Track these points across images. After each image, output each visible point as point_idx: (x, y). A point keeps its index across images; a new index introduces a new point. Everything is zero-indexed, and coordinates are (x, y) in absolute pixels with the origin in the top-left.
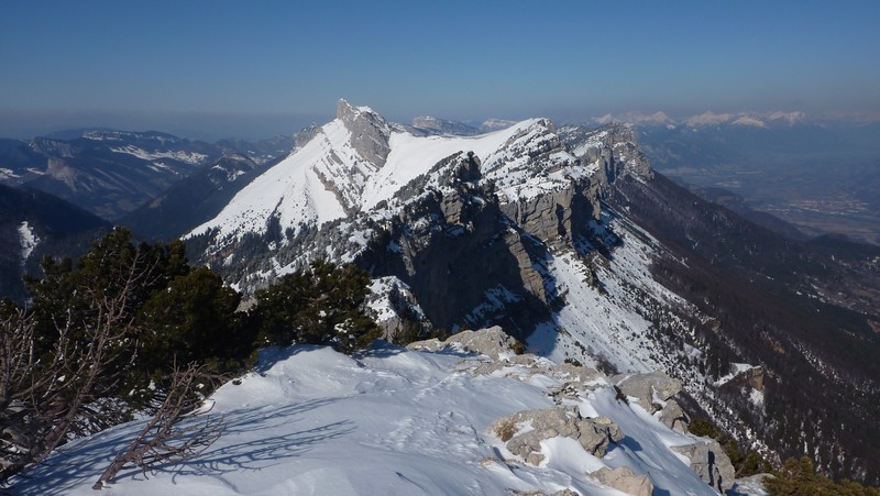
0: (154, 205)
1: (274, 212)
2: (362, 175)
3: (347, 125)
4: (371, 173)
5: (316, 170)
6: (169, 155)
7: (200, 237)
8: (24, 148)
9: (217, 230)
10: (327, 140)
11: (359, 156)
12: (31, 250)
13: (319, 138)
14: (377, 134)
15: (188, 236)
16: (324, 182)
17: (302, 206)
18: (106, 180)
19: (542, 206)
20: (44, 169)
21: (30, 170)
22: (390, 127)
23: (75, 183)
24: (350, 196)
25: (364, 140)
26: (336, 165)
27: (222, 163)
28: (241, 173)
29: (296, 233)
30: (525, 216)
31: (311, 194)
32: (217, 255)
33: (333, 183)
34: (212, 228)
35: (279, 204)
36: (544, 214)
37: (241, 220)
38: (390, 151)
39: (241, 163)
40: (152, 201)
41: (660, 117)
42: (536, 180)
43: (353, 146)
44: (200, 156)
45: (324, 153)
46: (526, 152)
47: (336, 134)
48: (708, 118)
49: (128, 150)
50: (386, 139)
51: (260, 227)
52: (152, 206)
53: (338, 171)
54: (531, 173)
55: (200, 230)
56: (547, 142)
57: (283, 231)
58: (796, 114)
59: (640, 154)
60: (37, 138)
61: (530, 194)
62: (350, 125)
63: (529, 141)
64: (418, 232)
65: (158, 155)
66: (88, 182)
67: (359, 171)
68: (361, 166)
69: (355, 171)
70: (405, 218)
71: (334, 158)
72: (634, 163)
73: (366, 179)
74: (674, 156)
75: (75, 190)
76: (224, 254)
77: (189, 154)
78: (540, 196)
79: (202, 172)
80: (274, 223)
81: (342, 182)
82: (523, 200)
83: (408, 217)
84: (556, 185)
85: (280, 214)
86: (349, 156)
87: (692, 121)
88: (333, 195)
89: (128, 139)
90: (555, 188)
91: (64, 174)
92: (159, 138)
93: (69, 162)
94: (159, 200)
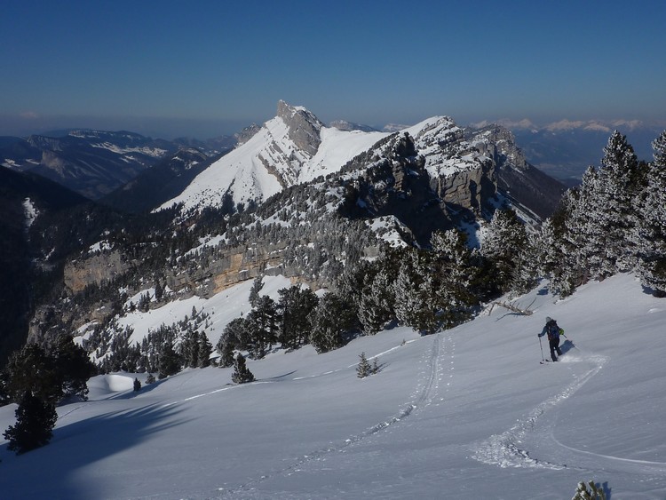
0: (127, 188)
1: (228, 191)
2: (299, 161)
3: (285, 121)
4: (305, 160)
5: (261, 157)
6: (136, 150)
7: (169, 210)
8: (23, 143)
9: (181, 205)
10: (269, 133)
11: (295, 146)
12: (33, 220)
13: (263, 131)
14: (309, 128)
15: (158, 210)
16: (268, 167)
17: (250, 186)
18: (88, 169)
19: (458, 182)
20: (39, 160)
21: (29, 161)
22: (320, 123)
23: (64, 172)
24: (289, 179)
25: (300, 133)
26: (277, 153)
27: (180, 155)
28: (195, 163)
29: (246, 207)
30: (444, 190)
31: (257, 176)
32: (182, 225)
33: (275, 167)
34: (177, 203)
35: (231, 185)
36: (460, 188)
37: (201, 197)
38: (321, 142)
39: (195, 155)
40: (124, 185)
41: (526, 123)
42: (451, 162)
43: (290, 138)
44: (161, 151)
45: (267, 144)
46: (436, 141)
47: (277, 129)
48: (564, 124)
49: (105, 146)
50: (318, 132)
51: (217, 202)
52: (125, 189)
53: (279, 158)
54: (446, 156)
55: (168, 205)
56: (453, 134)
57: (236, 206)
58: (635, 122)
59: (518, 149)
60: (33, 136)
61: (448, 172)
62: (288, 121)
63: (438, 133)
64: (378, 191)
65: (128, 150)
66: (74, 170)
67: (296, 158)
68: (298, 154)
69: (293, 158)
70: (367, 179)
71: (276, 147)
72: (512, 156)
73: (301, 165)
74: (538, 154)
75: (63, 176)
76: (187, 224)
77: (152, 149)
78: (456, 174)
79: (164, 163)
80: (228, 199)
81: (282, 167)
82: (442, 177)
83: (370, 179)
84: (469, 165)
85: (232, 192)
86: (287, 146)
87: (551, 127)
88: (275, 178)
89: (104, 137)
90: (468, 168)
91: (55, 164)
92: (129, 136)
93: (59, 155)
94: (131, 184)
